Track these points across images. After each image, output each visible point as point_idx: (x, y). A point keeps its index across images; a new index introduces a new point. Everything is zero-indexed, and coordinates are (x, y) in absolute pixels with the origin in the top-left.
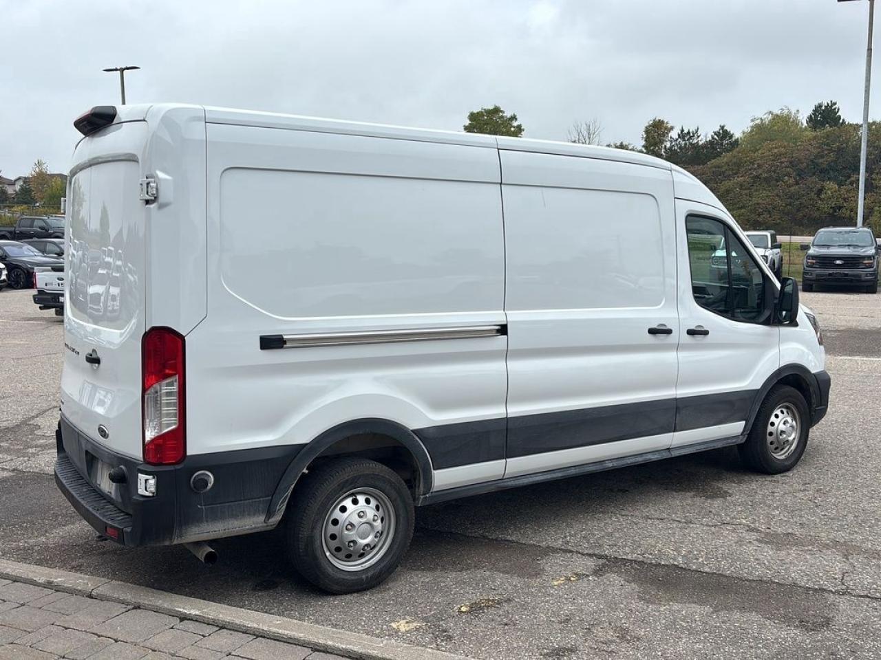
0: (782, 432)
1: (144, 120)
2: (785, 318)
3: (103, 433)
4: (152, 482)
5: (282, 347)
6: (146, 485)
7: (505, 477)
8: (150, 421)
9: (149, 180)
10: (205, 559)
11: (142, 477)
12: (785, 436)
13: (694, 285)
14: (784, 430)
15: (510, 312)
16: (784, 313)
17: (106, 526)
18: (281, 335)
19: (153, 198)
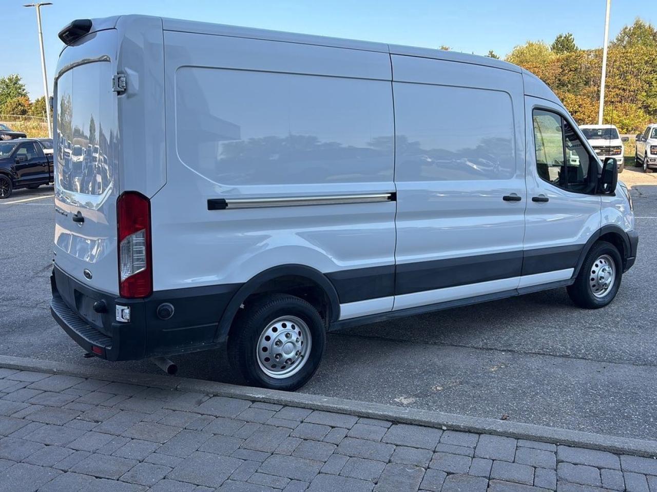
0: (602, 278)
1: (114, 28)
2: (606, 190)
3: (89, 276)
4: (127, 311)
5: (224, 208)
6: (123, 314)
7: (393, 310)
8: (124, 265)
9: (120, 75)
10: (168, 371)
11: (119, 308)
12: (603, 280)
13: (538, 162)
14: (603, 276)
15: (398, 183)
16: (606, 185)
17: (92, 346)
18: (224, 199)
19: (123, 90)
